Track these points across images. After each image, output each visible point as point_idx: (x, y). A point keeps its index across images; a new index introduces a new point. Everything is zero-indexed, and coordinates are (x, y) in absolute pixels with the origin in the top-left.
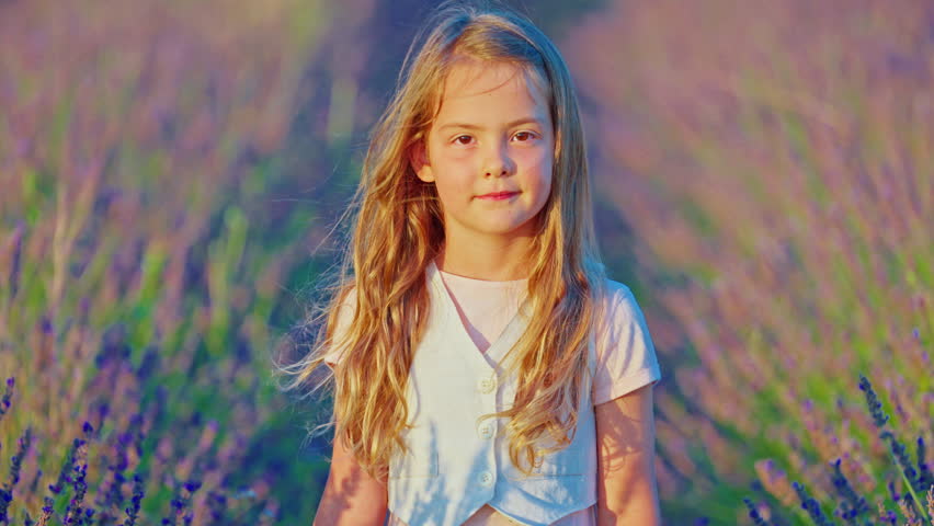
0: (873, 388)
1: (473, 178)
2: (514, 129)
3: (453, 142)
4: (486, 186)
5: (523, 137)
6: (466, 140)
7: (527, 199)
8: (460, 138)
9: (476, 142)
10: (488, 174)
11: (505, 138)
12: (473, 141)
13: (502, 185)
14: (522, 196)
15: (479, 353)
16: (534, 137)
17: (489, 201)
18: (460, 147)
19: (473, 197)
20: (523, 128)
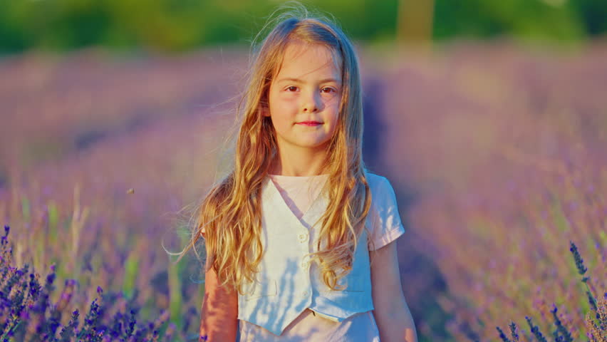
0: (578, 251)
1: (296, 113)
2: (323, 85)
3: (286, 90)
4: (302, 117)
5: (327, 90)
6: (293, 89)
7: (327, 127)
8: (290, 88)
9: (299, 91)
10: (306, 110)
11: (318, 89)
12: (297, 90)
13: (313, 118)
14: (324, 125)
15: (298, 220)
16: (334, 91)
17: (303, 126)
18: (290, 93)
19: (295, 124)
20: (328, 85)
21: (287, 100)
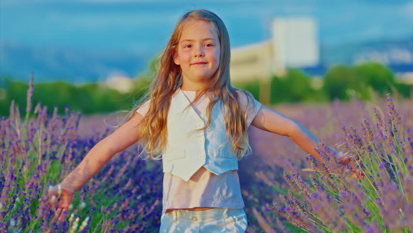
1: (191, 58)
2: (205, 42)
3: (185, 47)
4: (195, 60)
5: (208, 45)
6: (190, 46)
7: (210, 65)
8: (187, 46)
10: (196, 56)
11: (202, 45)
12: (192, 46)
13: (201, 60)
14: (208, 64)
15: (198, 116)
16: (212, 46)
17: (196, 65)
18: (187, 49)
19: (191, 65)
20: (208, 42)
21: (186, 52)
